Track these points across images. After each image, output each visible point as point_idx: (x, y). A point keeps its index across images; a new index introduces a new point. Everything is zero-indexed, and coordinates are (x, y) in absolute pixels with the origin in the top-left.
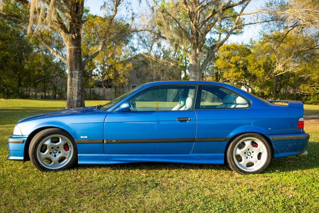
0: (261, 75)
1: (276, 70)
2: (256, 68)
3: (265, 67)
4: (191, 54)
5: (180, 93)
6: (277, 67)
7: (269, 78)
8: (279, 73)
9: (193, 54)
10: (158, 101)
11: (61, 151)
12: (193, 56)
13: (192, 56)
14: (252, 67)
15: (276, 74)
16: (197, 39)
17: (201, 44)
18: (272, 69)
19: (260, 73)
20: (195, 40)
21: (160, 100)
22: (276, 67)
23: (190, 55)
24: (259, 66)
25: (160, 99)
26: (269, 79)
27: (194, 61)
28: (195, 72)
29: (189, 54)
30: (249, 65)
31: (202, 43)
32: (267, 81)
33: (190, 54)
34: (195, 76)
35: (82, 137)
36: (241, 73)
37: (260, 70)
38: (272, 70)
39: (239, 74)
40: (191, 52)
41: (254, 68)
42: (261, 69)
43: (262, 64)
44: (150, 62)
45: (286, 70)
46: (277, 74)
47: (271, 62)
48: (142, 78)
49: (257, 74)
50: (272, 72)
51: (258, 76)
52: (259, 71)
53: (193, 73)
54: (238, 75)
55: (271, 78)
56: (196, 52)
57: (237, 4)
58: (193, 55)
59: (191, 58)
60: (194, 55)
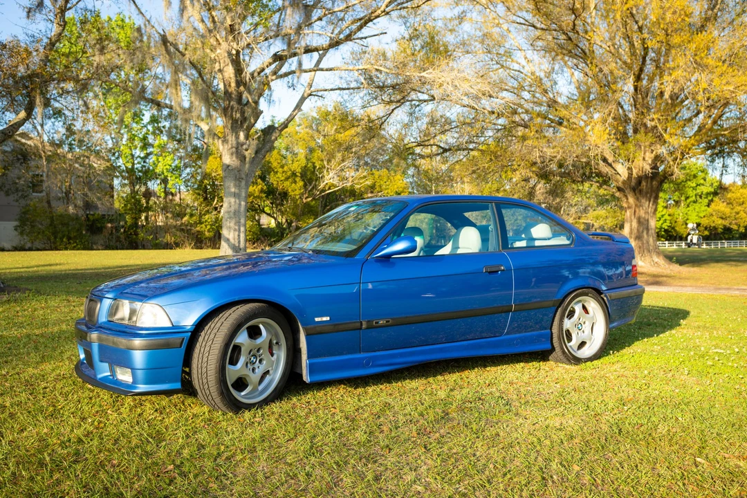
0: (297, 192)
1: (325, 183)
2: (287, 179)
3: (303, 176)
4: (227, 143)
5: (122, 230)
6: (326, 176)
7: (310, 199)
8: (329, 189)
9: (230, 142)
10: (71, 249)
11: (265, 358)
12: (232, 148)
13: (230, 146)
14: (279, 175)
15: (323, 191)
16: (241, 110)
17: (250, 122)
18: (316, 180)
19: (295, 189)
20: (236, 112)
21: (75, 247)
22: (324, 177)
23: (223, 145)
24: (294, 174)
25: (75, 244)
26: (312, 201)
27: (234, 159)
28: (237, 182)
29: (220, 141)
30: (273, 171)
31: (252, 121)
32: (307, 204)
33: (223, 141)
34: (237, 191)
35: (317, 319)
36: (260, 187)
37: (295, 182)
38: (317, 183)
39: (256, 190)
40: (227, 138)
41: (283, 178)
42: (298, 179)
43: (299, 170)
44: (41, 157)
45: (343, 184)
46: (325, 191)
47: (314, 167)
48: (20, 194)
49: (290, 190)
50: (315, 187)
51: (293, 193)
52: (293, 185)
53: (232, 185)
54: (254, 190)
55: (314, 199)
56: (237, 137)
57: (324, 46)
58: (232, 144)
59: (226, 150)
60: (234, 145)
